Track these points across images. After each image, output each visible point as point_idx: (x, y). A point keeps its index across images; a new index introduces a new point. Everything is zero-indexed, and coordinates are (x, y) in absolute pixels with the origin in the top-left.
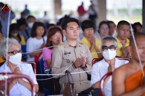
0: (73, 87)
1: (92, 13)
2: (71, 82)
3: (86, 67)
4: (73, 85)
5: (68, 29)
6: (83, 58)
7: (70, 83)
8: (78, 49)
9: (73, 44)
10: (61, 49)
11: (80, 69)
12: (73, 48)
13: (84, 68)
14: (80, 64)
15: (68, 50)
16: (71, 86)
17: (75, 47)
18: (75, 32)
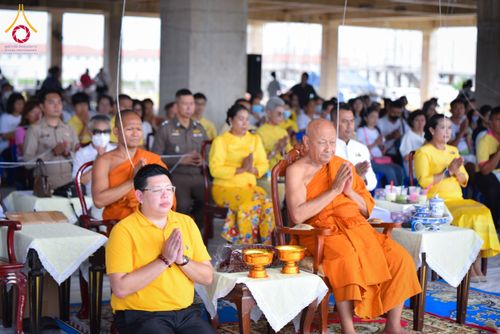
0: (46, 180)
1: (101, 84)
2: (45, 173)
3: (69, 154)
4: (46, 178)
5: (47, 103)
6: (65, 143)
7: (42, 176)
8: (59, 130)
9: (54, 123)
10: (37, 129)
11: (61, 157)
12: (52, 130)
13: (67, 156)
14: (62, 151)
15: (46, 132)
16: (43, 179)
17: (56, 128)
18: (55, 106)
